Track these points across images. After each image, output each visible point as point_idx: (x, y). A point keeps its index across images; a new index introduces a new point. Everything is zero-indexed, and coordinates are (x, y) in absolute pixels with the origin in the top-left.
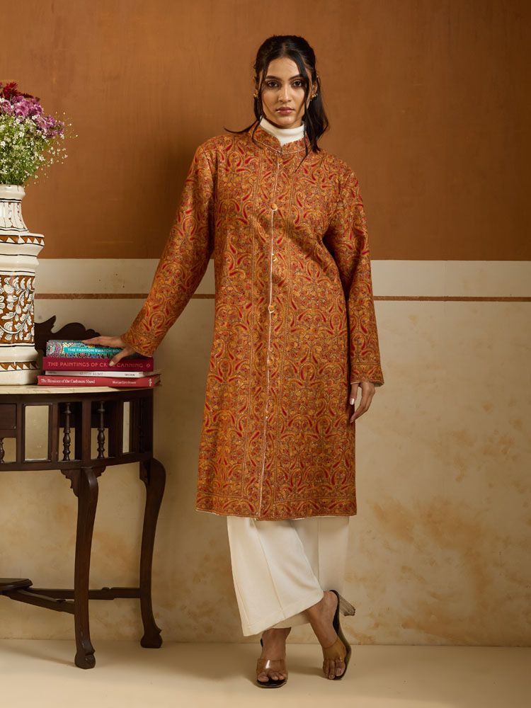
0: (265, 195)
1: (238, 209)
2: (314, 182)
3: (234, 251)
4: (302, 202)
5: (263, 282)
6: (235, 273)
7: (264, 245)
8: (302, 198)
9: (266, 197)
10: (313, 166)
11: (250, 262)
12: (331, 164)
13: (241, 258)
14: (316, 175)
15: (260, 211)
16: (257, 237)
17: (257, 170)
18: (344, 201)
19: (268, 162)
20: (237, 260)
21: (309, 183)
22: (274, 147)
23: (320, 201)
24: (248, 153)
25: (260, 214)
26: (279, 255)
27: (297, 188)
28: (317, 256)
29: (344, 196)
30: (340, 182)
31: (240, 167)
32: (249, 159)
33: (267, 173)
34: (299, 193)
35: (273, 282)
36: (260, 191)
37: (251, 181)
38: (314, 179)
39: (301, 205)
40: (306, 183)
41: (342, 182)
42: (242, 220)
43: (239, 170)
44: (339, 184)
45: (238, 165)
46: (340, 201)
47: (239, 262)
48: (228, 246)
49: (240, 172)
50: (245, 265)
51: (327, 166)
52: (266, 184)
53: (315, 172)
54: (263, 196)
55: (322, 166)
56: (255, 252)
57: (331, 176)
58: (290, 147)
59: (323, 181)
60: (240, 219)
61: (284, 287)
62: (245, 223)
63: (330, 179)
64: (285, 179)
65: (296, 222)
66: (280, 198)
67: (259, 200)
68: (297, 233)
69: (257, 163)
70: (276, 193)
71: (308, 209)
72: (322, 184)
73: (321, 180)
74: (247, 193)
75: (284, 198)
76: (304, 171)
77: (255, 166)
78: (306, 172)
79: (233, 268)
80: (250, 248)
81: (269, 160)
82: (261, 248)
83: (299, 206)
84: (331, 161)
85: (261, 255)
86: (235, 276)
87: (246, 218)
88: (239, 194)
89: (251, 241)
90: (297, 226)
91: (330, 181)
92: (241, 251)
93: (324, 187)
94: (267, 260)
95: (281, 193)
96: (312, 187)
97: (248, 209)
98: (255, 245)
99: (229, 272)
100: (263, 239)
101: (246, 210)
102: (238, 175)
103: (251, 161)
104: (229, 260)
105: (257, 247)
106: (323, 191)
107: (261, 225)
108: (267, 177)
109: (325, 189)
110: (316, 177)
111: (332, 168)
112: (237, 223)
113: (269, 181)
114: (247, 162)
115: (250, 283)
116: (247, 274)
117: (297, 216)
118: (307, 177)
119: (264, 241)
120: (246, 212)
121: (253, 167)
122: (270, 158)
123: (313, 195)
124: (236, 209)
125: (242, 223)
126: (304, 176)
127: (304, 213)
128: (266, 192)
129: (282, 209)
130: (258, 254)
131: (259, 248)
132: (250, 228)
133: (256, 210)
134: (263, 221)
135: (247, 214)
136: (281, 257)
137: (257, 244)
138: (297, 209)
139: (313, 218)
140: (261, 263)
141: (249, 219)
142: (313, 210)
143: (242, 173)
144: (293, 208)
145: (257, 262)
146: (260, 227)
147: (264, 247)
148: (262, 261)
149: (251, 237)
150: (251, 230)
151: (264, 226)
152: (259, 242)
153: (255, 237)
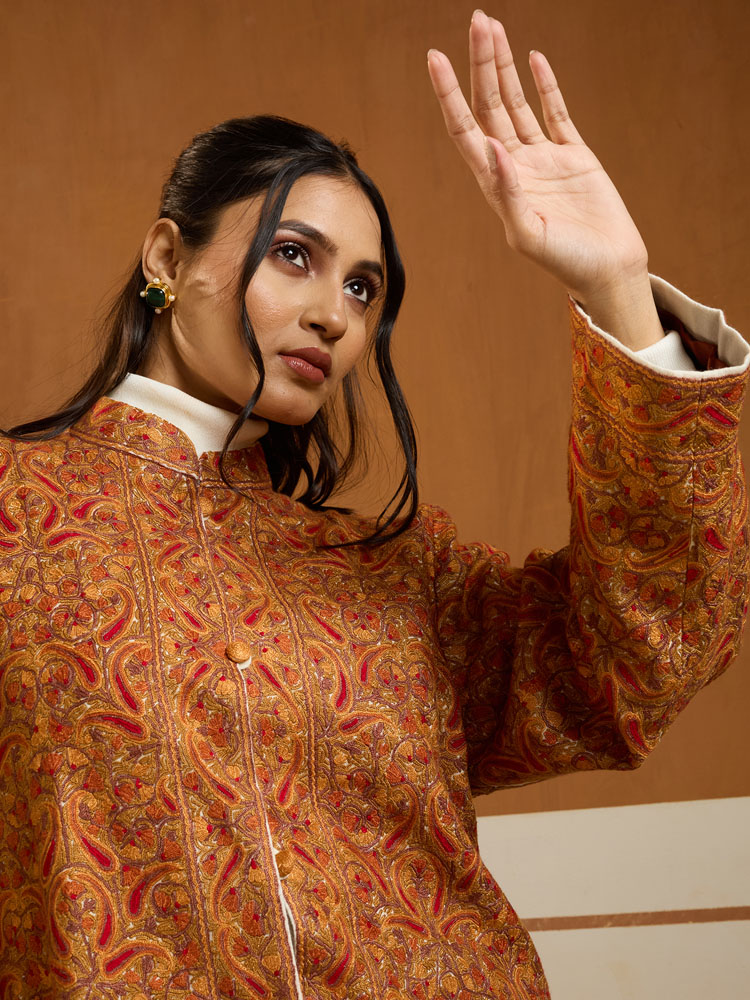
0: (188, 615)
1: (91, 675)
2: (344, 562)
3: (104, 861)
4: (337, 621)
5: (256, 975)
6: (127, 954)
7: (235, 812)
8: (329, 610)
9: (195, 622)
11: (181, 898)
13: (143, 885)
15: (190, 672)
16: (194, 785)
19: (161, 513)
20: (125, 897)
21: (327, 568)
24: (75, 487)
25: (190, 686)
26: (300, 850)
28: (438, 832)
31: (57, 528)
32: (87, 505)
33: (168, 544)
35: (304, 973)
36: (165, 602)
37: (114, 570)
39: (336, 635)
42: (119, 721)
43: (57, 540)
45: (48, 523)
47: (134, 905)
48: (74, 840)
49: (65, 545)
50: (164, 912)
52: (178, 577)
54: (182, 619)
56: (200, 850)
60: (106, 718)
61: (350, 983)
62: (135, 729)
64: (236, 566)
65: (341, 700)
66: (251, 621)
67: (170, 634)
68: (350, 749)
69: (120, 518)
70: (229, 605)
71: (365, 644)
74: (112, 611)
75: (264, 617)
77: (118, 526)
78: (299, 546)
79: (116, 934)
80: (171, 834)
82: (221, 827)
83: (333, 641)
85: (225, 855)
86: (132, 966)
87: (132, 704)
88: (78, 620)
89: (172, 807)
90: (344, 715)
92: (135, 854)
94: (256, 875)
95: (243, 605)
96: (344, 577)
97: (135, 670)
98: (195, 822)
99: (104, 956)
100: (222, 789)
101: (125, 675)
102: (58, 558)
103: (93, 510)
104: (90, 906)
105: (202, 827)
107: (201, 731)
108: (173, 557)
112: (95, 736)
113: (190, 569)
114: (81, 512)
115: (202, 989)
116: (181, 953)
117: (336, 678)
119: (231, 796)
120: (130, 682)
121: (108, 528)
122: (163, 499)
124: (80, 678)
125: (117, 731)
127: (356, 663)
128: (188, 603)
129: (271, 658)
130: (212, 857)
131: (210, 829)
132: (158, 752)
133: (171, 671)
134: (210, 712)
135: (135, 694)
136: (306, 856)
137: (201, 814)
138: (330, 652)
139: (396, 677)
140: (232, 891)
141: (147, 711)
142: (388, 641)
143: (72, 546)
144: (313, 650)
145: (217, 893)
146: (201, 738)
147: (233, 820)
148: (235, 884)
149: (168, 790)
150: (161, 756)
151: (214, 735)
152: (206, 802)
153: (185, 787)
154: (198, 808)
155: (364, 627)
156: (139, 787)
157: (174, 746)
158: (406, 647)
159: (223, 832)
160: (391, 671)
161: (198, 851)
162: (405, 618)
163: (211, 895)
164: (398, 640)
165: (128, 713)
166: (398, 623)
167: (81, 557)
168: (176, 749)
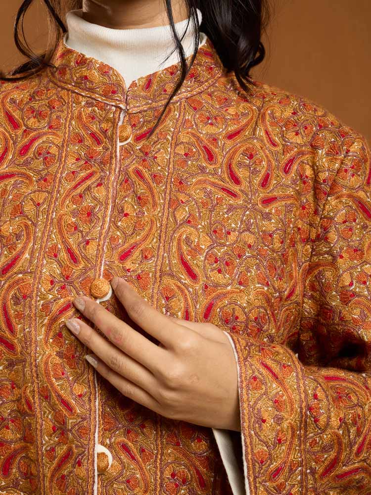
0: (69, 251)
2: (236, 188)
4: (198, 263)
7: (70, 422)
8: (196, 250)
9: (74, 258)
10: (230, 137)
11: (33, 470)
12: (287, 123)
13: (12, 457)
14: (240, 164)
15: (56, 309)
16: (46, 395)
17: (53, 169)
18: (333, 236)
19: (89, 141)
21: (220, 194)
22: (105, 95)
23: (260, 254)
25: (54, 320)
26: (125, 448)
27: (181, 215)
29: (331, 219)
30: (316, 173)
31: (3, 169)
32: (33, 140)
33: (83, 174)
34: (188, 230)
36: (55, 238)
37: (29, 208)
38: (237, 181)
39: (193, 275)
40: (209, 195)
41: (323, 176)
42: (2, 340)
44: (316, 180)
46: (318, 236)
47: (5, 471)
50: (25, 477)
51: (275, 132)
52: (74, 213)
53: (238, 158)
54: (63, 255)
55: (260, 132)
56: (46, 442)
57: (291, 161)
58: (155, 87)
59: (265, 183)
62: (10, 347)
63: (286, 171)
64: (142, 190)
66: (124, 256)
67: (50, 269)
69: (54, 150)
70: (113, 239)
71: (217, 285)
72: (263, 194)
73: (257, 180)
74: (12, 248)
75: (136, 254)
76: (203, 155)
77: (47, 159)
78: (211, 157)
80: (30, 425)
81: (93, 135)
82: (62, 430)
83: (187, 280)
84: (288, 113)
85: (61, 451)
87: (12, 330)
89: (30, 407)
91: (287, 180)
92: (8, 435)
93: (268, 201)
94: (80, 469)
95: (126, 237)
96: (231, 208)
97: (16, 302)
98: (44, 420)
100: (64, 403)
101: (10, 303)
103: (36, 144)
105: (49, 426)
106: (267, 217)
107: (59, 354)
108: (79, 190)
109: (272, 208)
110: (241, 173)
111: (290, 135)
113: (88, 202)
114: (25, 149)
117: (181, 314)
118: (215, 174)
119: (69, 408)
120: (12, 312)
121: (39, 164)
122: (95, 128)
123: (232, 237)
126: (202, 169)
127: (203, 302)
128: (73, 241)
130: (53, 450)
131: (54, 428)
132: (24, 367)
133: (43, 305)
134: (67, 342)
135: (14, 321)
136: (130, 454)
137: (50, 417)
138: (182, 291)
139: (237, 318)
140: (63, 477)
141: (20, 335)
142: (238, 286)
143: (6, 186)
144: (167, 289)
145: (53, 476)
146: (58, 360)
147: (70, 428)
148: (65, 473)
149: (29, 394)
150: (26, 369)
151: (68, 358)
152: (53, 410)
153: (40, 394)
154: (48, 412)
155: (220, 271)
156: (13, 388)
157: (34, 364)
158: (253, 293)
159: (62, 434)
160: (234, 312)
161: (44, 442)
162: (258, 268)
163: (49, 475)
164: (246, 286)
165: (8, 334)
166: (250, 272)
167: (9, 196)
168: (36, 366)
